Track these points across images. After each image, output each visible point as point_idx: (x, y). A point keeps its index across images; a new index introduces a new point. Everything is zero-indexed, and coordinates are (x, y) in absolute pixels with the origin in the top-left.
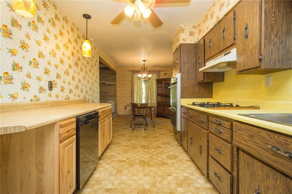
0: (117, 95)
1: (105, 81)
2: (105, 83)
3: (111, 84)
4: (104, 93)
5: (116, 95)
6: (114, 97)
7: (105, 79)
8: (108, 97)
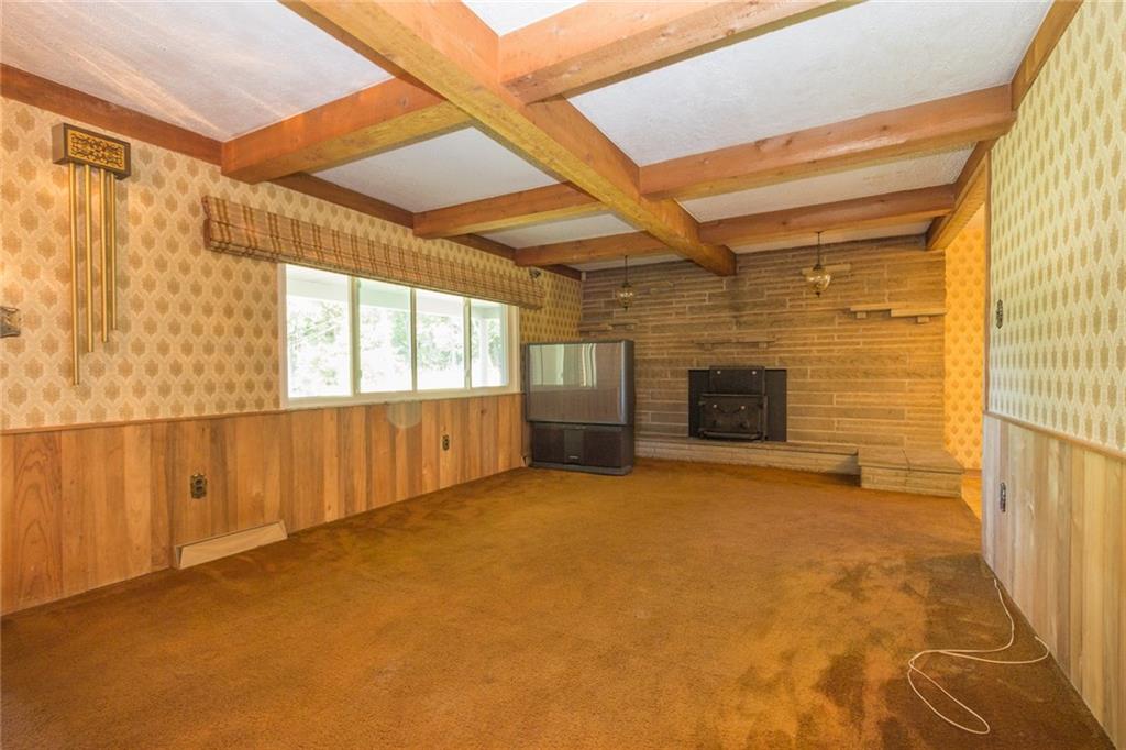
0: (948, 366)
1: (884, 301)
2: (889, 310)
3: (916, 317)
4: (876, 359)
5: (944, 370)
6: (932, 376)
7: (884, 295)
8: (898, 377)
